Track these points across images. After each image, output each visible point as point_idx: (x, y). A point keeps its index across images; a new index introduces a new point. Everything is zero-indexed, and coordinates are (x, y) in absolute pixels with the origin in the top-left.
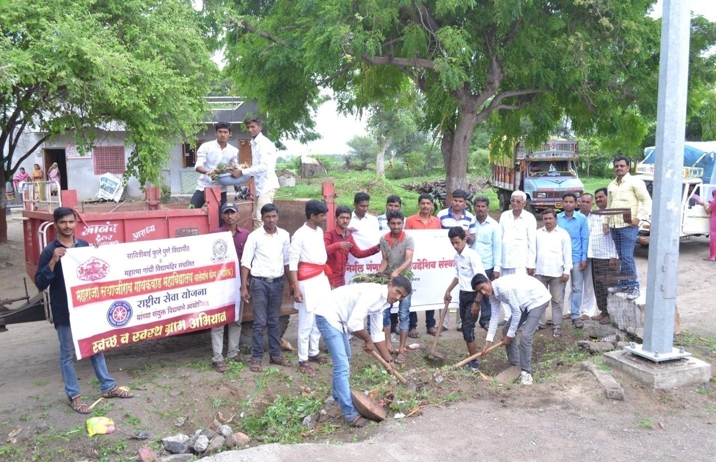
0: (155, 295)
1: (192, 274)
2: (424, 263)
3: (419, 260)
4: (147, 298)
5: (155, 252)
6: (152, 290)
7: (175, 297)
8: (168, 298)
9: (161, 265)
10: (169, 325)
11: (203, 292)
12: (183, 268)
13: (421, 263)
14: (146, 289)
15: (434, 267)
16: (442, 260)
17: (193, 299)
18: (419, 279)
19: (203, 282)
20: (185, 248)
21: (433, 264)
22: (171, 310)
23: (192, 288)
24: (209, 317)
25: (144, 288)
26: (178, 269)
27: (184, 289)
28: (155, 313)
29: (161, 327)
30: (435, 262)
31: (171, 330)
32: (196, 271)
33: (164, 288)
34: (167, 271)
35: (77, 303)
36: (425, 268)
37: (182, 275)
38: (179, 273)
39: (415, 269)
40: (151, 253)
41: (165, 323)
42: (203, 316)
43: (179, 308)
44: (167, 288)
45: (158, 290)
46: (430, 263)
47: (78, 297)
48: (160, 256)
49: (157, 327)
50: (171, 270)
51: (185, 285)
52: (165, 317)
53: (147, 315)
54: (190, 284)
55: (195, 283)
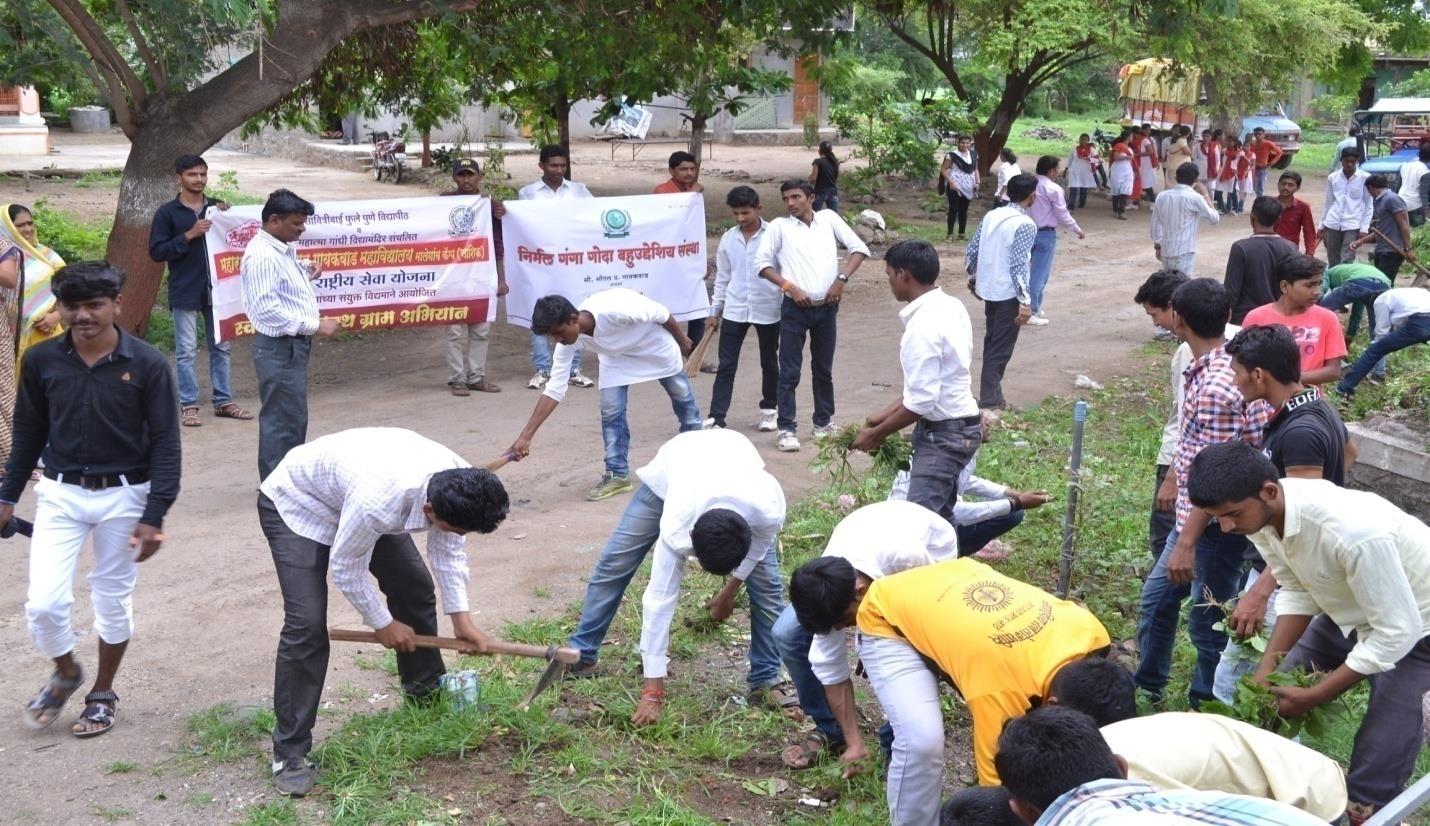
0: (345, 274)
1: (412, 250)
2: (653, 249)
3: (645, 244)
4: (332, 277)
5: (349, 218)
6: (342, 267)
7: (381, 279)
8: (368, 279)
9: (359, 235)
10: (366, 316)
11: (429, 277)
12: (397, 242)
13: (649, 250)
14: (332, 265)
15: (672, 255)
16: (682, 243)
17: (410, 284)
18: (647, 275)
19: (429, 263)
20: (401, 215)
21: (669, 252)
22: (370, 295)
23: (410, 270)
24: (433, 310)
25: (328, 263)
26: (388, 242)
27: (397, 270)
28: (342, 297)
29: (353, 317)
30: (674, 248)
31: (367, 321)
32: (419, 248)
33: (360, 265)
34: (369, 244)
35: (222, 275)
36: (656, 257)
37: (392, 252)
38: (389, 248)
39: (639, 258)
40: (344, 219)
41: (359, 312)
42: (422, 309)
43: (384, 295)
44: (367, 266)
45: (351, 267)
46: (664, 248)
47: (223, 266)
48: (361, 224)
49: (346, 316)
50: (377, 243)
51: (397, 264)
52: (357, 304)
53: (331, 298)
54: (407, 263)
55: (415, 263)
